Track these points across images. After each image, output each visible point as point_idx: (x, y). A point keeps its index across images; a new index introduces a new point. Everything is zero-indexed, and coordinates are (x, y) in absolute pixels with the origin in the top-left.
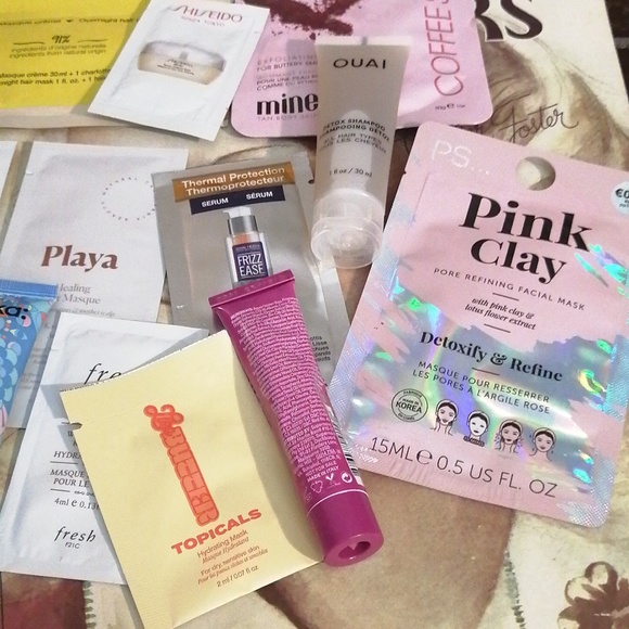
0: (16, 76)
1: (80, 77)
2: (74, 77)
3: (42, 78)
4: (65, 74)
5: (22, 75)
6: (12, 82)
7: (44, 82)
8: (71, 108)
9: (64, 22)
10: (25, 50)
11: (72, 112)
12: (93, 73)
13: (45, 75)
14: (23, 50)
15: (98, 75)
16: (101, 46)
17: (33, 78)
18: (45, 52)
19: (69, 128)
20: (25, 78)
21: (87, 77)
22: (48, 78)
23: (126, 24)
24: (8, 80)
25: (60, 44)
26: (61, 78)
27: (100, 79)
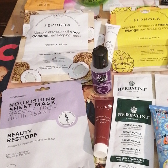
1: (160, 59)
2: (158, 59)
6: (144, 60)
7: (151, 60)
8: (160, 66)
9: (150, 46)
10: (144, 53)
11: (161, 67)
12: (163, 58)
13: (151, 59)
15: (164, 59)
16: (163, 52)
17: (149, 59)
18: (150, 53)
19: (160, 71)
20: (147, 60)
21: (162, 59)
23: (165, 46)
24: (143, 60)
25: (152, 52)
26: (155, 59)
27: (165, 59)
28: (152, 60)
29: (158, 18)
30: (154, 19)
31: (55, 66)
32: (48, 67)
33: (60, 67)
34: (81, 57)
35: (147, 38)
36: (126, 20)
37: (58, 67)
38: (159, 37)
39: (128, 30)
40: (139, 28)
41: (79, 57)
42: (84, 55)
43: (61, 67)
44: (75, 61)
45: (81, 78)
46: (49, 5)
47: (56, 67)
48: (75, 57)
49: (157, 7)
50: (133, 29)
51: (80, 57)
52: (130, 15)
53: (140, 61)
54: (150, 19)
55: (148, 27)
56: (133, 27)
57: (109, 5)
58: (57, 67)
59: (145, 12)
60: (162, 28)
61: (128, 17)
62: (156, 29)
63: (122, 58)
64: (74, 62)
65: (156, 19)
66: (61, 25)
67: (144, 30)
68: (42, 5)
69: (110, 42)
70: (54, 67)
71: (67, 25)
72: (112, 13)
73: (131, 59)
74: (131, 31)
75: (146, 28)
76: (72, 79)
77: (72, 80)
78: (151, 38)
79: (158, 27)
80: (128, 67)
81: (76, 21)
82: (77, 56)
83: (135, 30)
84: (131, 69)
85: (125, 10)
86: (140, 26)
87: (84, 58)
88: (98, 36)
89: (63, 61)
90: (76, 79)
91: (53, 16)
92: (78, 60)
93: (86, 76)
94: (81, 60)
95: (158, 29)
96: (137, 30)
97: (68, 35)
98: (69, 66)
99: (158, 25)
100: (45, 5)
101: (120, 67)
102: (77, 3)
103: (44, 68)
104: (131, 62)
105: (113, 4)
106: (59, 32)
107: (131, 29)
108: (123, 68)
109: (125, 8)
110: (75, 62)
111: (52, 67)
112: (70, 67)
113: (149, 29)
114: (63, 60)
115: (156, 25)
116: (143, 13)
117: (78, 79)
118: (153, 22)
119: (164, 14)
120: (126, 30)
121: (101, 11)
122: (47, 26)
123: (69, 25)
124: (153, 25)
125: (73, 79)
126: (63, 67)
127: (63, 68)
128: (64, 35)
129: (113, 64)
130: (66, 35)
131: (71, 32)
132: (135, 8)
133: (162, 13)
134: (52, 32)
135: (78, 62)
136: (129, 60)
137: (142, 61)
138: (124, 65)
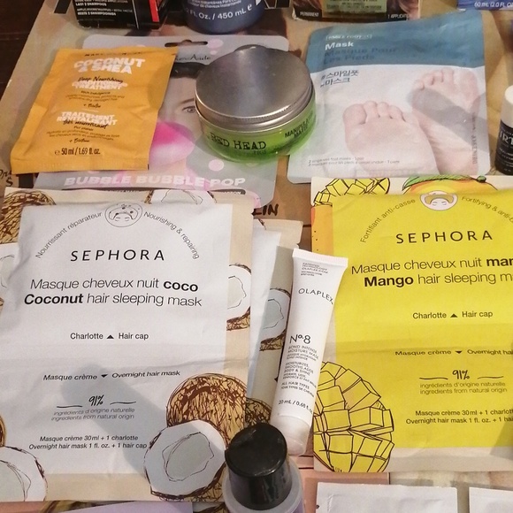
0: (432, 414)
1: (491, 417)
2: (484, 416)
3: (456, 417)
4: (476, 413)
5: (437, 413)
6: (430, 421)
7: (459, 421)
8: (490, 449)
9: (454, 354)
10: (433, 385)
11: (491, 454)
12: (500, 412)
13: (458, 413)
14: (431, 386)
15: (507, 416)
16: (500, 384)
17: (447, 417)
18: (453, 388)
19: (490, 472)
20: (441, 417)
21: (497, 416)
22: (461, 417)
23: (510, 356)
24: (426, 418)
25: (462, 381)
26: (473, 417)
27: (509, 419)
28: (460, 417)
29: (486, 235)
30: (471, 235)
31: (97, 438)
32: (72, 438)
33: (116, 442)
34: (197, 397)
35: (445, 316)
36: (367, 235)
37: (111, 442)
38: (488, 315)
39: (374, 278)
40: (414, 273)
41: (189, 395)
42: (207, 389)
43: (122, 442)
44: (175, 416)
45: (194, 494)
46: (97, 152)
47: (100, 442)
48: (175, 399)
49: (483, 181)
50: (394, 274)
51: (193, 396)
52: (384, 216)
53: (416, 422)
54: (456, 236)
55: (448, 272)
56: (393, 267)
57: (310, 158)
58: (105, 442)
59: (439, 205)
60: (498, 278)
61: (375, 224)
62: (479, 278)
63: (350, 405)
64: (168, 421)
65: (479, 235)
66: (129, 255)
67: (435, 280)
68: (71, 152)
69: (308, 339)
70: (93, 442)
71: (152, 255)
72: (318, 199)
73: (383, 409)
74: (385, 282)
75: (442, 273)
76: (158, 494)
77: (157, 499)
78: (459, 314)
79: (485, 270)
80: (370, 447)
81: (185, 239)
82: (183, 392)
83: (401, 282)
84: (381, 458)
85: (365, 192)
86: (420, 266)
87: (207, 400)
88: (266, 298)
89: (129, 417)
90: (173, 497)
91: (103, 215)
92: (187, 413)
93: (213, 485)
94: (195, 413)
95: (484, 277)
96: (409, 281)
97: (156, 300)
98: (151, 440)
99: (484, 263)
100: (84, 152)
101: (340, 443)
102: (197, 144)
103: (58, 443)
104: (382, 427)
105: (323, 157)
106: (122, 284)
107: (386, 275)
108: (351, 453)
109: (367, 182)
110: (172, 421)
111: (88, 442)
112: (152, 444)
113: (454, 279)
114: (128, 408)
115: (477, 262)
116: (430, 206)
117: (181, 497)
118: (467, 250)
119: (507, 216)
120: (367, 279)
121: (281, 182)
122: (80, 255)
123: (160, 255)
124: (467, 264)
125: (163, 496)
126: (127, 441)
127: (129, 446)
128: (141, 299)
129: (316, 429)
130: (147, 299)
131: (168, 285)
132: (403, 181)
133: (501, 213)
134: (97, 284)
135: (185, 421)
136: (377, 417)
137: (425, 421)
138: (358, 439)
